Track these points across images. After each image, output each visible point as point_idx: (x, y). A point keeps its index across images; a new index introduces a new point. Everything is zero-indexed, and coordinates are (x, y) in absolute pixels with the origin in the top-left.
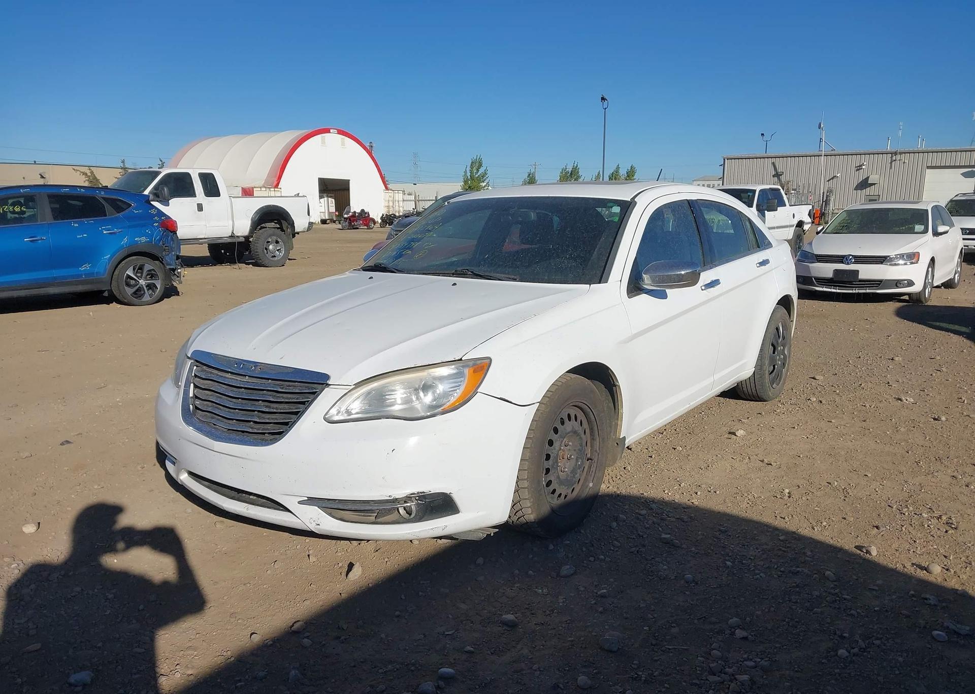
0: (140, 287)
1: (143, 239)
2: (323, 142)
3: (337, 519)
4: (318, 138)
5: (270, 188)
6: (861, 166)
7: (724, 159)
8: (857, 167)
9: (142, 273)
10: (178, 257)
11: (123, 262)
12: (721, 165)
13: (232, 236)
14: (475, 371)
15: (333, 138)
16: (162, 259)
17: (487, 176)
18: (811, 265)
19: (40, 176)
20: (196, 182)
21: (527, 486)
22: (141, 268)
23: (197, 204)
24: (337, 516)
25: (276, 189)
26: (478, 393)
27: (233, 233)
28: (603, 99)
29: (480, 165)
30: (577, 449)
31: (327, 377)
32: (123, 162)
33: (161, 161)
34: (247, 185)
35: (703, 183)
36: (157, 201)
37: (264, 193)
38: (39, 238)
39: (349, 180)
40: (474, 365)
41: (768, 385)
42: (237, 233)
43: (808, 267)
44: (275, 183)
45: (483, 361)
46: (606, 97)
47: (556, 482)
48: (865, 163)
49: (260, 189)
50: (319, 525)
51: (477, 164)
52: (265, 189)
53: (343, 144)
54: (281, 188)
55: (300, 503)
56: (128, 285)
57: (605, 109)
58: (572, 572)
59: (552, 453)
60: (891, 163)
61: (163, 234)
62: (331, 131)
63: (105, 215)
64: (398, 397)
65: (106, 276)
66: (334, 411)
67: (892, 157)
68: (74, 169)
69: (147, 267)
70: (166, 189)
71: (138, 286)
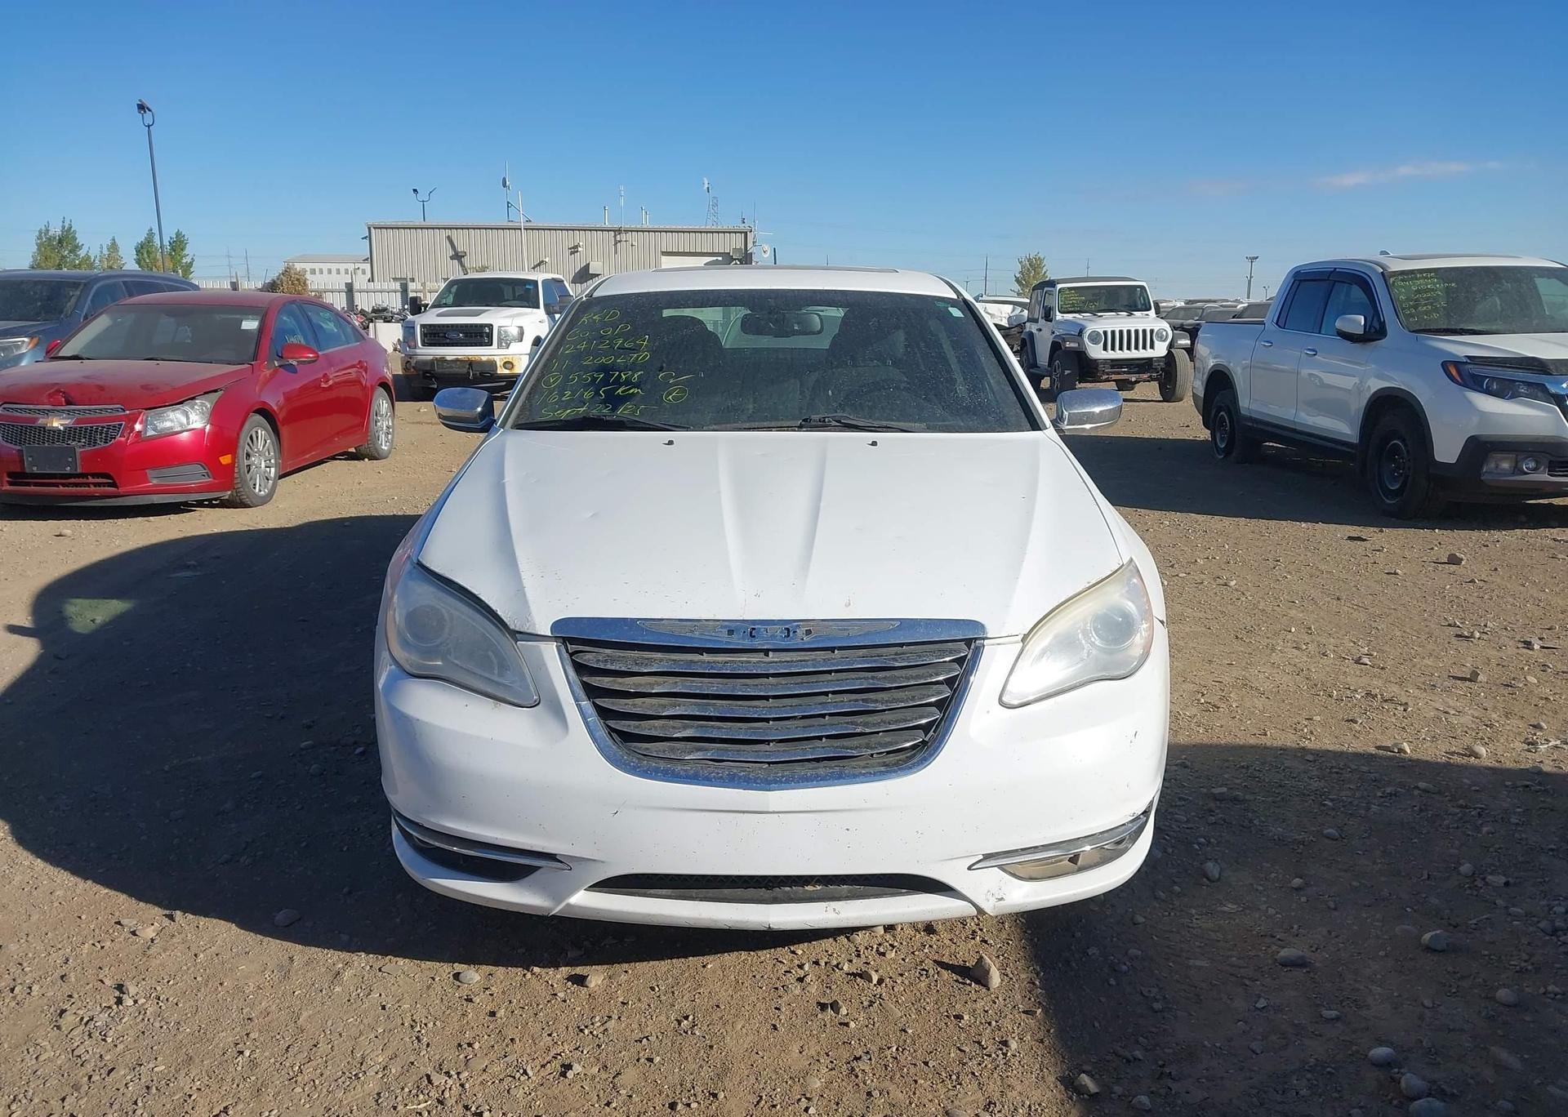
6: (576, 247)
7: (369, 228)
8: (571, 249)
12: (365, 238)
28: (142, 108)
46: (148, 104)
48: (581, 244)
50: (1001, 899)
55: (971, 868)
57: (149, 126)
60: (615, 244)
67: (615, 236)
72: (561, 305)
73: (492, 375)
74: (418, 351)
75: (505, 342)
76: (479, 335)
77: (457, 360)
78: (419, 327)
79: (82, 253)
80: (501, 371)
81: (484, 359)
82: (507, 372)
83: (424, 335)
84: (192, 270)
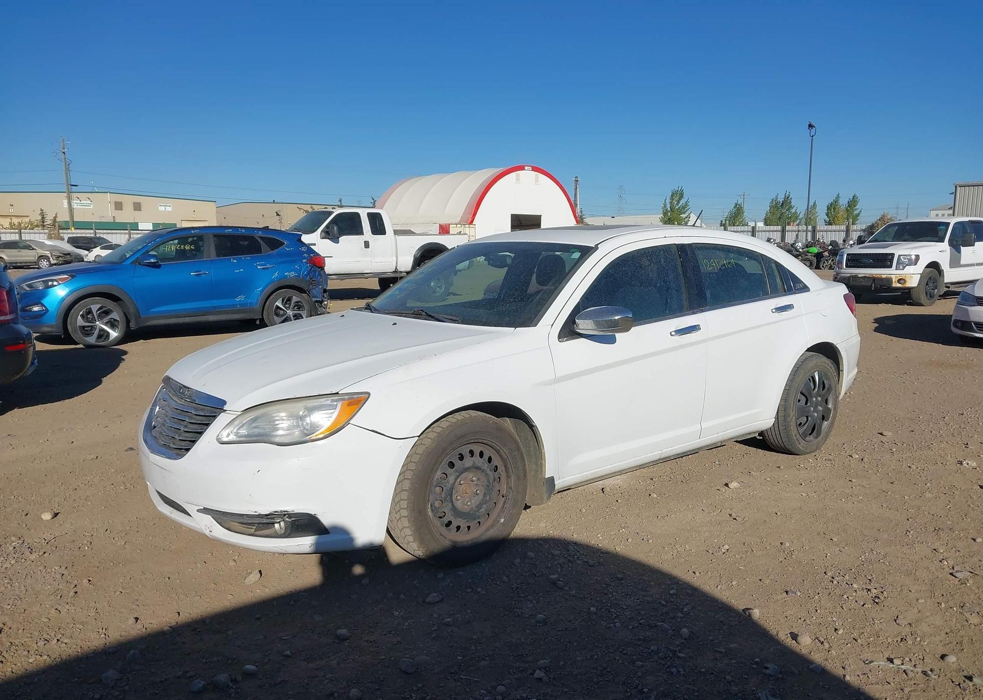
0: (287, 317)
1: (292, 274)
2: (518, 179)
3: (224, 528)
4: (513, 175)
5: (465, 225)
7: (956, 187)
9: (290, 304)
10: (325, 291)
11: (274, 294)
12: (953, 193)
13: (396, 271)
14: (349, 405)
15: (527, 175)
16: (309, 292)
17: (688, 208)
18: (970, 308)
19: (276, 214)
20: (364, 221)
21: (406, 515)
22: (289, 300)
23: (365, 242)
24: (225, 526)
25: (471, 226)
26: (349, 425)
27: (396, 268)
28: (810, 126)
29: (681, 196)
30: (485, 484)
31: (224, 403)
32: (340, 201)
33: (373, 199)
34: (444, 222)
35: (943, 212)
36: (328, 239)
37: (459, 229)
38: (203, 272)
39: (541, 216)
40: (349, 399)
41: (795, 438)
42: (400, 269)
43: (967, 310)
44: (471, 219)
45: (360, 396)
46: (813, 124)
47: (450, 514)
49: (455, 226)
50: (211, 531)
51: (678, 195)
52: (460, 226)
53: (537, 180)
54: (475, 225)
55: (198, 511)
56: (277, 315)
57: (812, 137)
58: (437, 600)
59: (445, 486)
61: (310, 270)
62: (526, 168)
63: (261, 252)
64: (284, 425)
65: (258, 307)
66: (225, 433)
68: (298, 208)
69: (295, 299)
70: (335, 228)
71: (286, 316)
72: (963, 239)
73: (888, 288)
74: (842, 271)
75: (901, 265)
76: (884, 261)
77: (865, 277)
78: (846, 255)
79: (793, 211)
80: (896, 285)
81: (884, 276)
82: (899, 285)
83: (848, 260)
84: (859, 218)
